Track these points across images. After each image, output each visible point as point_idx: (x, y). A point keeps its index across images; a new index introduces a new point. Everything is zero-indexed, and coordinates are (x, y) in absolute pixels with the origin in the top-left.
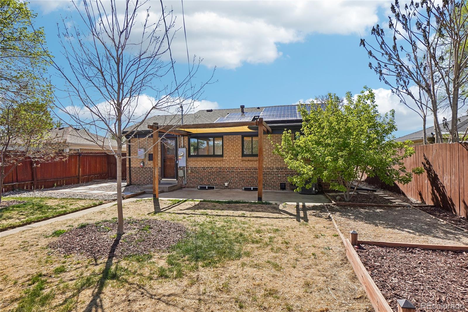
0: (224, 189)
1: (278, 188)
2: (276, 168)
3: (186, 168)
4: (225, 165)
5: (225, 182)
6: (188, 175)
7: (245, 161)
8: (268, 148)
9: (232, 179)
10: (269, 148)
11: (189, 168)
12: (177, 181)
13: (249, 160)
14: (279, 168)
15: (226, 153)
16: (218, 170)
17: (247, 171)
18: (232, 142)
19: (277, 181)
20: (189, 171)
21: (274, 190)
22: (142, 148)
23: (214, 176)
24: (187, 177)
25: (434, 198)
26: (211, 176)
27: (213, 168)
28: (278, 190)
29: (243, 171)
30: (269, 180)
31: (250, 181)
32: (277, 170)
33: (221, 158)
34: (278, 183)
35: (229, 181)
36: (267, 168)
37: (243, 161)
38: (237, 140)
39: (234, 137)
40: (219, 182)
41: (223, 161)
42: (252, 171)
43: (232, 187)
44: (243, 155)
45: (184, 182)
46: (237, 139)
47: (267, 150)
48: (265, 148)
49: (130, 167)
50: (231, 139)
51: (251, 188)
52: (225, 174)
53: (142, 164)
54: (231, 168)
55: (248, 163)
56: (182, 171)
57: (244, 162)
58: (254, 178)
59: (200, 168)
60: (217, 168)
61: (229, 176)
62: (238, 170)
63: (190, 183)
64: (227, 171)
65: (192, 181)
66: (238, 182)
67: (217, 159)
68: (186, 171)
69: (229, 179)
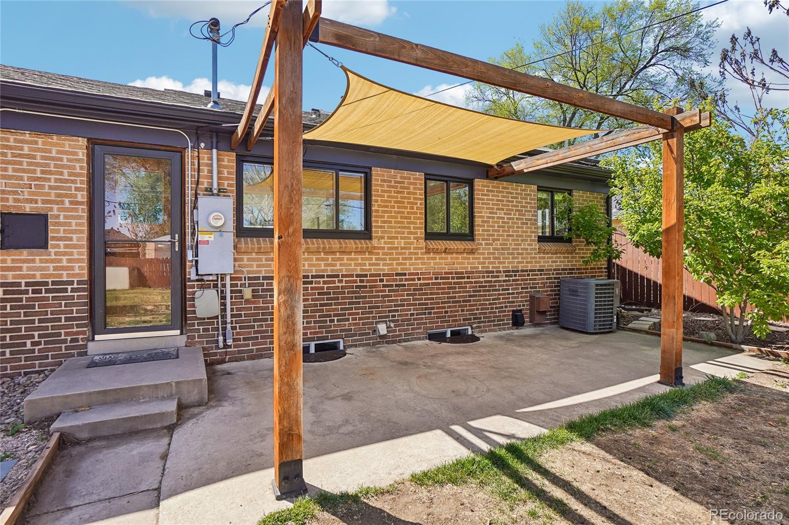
0: (374, 344)
1: (508, 324)
2: (504, 272)
3: (232, 279)
4: (378, 265)
5: (377, 323)
6: (238, 309)
7: (436, 252)
8: (488, 217)
9: (397, 311)
10: (490, 218)
11: (240, 279)
12: (184, 338)
13: (443, 251)
14: (509, 271)
15: (381, 227)
16: (356, 282)
17: (439, 284)
18: (398, 192)
19: (506, 307)
20: (248, 293)
21: (500, 330)
23: (340, 304)
24: (232, 316)
26: (331, 304)
27: (337, 276)
28: (508, 329)
29: (429, 284)
30: (490, 304)
31: (446, 312)
32: (506, 276)
33: (362, 244)
34: (509, 310)
35: (388, 317)
36: (487, 272)
37: (428, 251)
38: (412, 187)
39: (405, 178)
40: (358, 324)
41: (370, 253)
42: (450, 283)
43: (398, 336)
44: (430, 236)
45: (221, 338)
46: (411, 184)
47: (485, 222)
48: (480, 217)
50: (396, 182)
51: (445, 333)
52: (378, 296)
54: (397, 274)
55: (443, 258)
56: (213, 292)
57: (432, 255)
58: (457, 302)
60: (352, 276)
61: (389, 301)
62: (414, 280)
63: (245, 339)
64: (384, 286)
65: (255, 332)
66: (415, 319)
67: (351, 244)
68: (232, 292)
69: (390, 311)
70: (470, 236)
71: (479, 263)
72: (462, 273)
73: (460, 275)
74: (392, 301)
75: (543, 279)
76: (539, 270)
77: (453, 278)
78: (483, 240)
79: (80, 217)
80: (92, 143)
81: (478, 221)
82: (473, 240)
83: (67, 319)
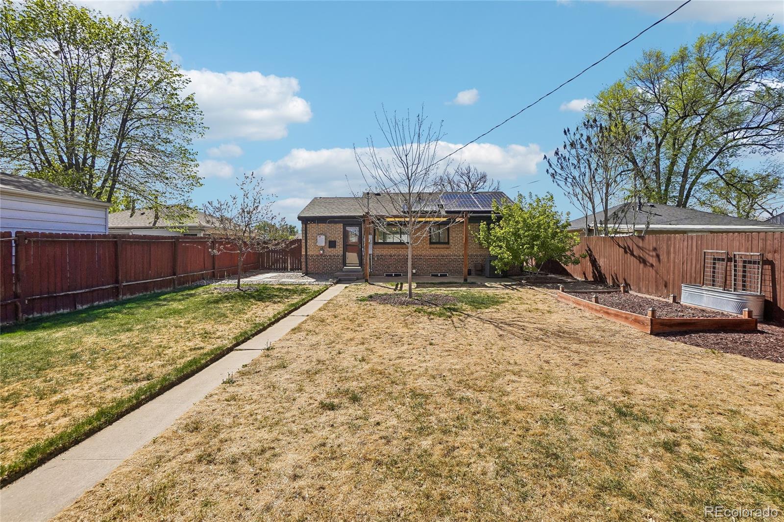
2: (462, 255)
3: (372, 255)
4: (413, 252)
5: (413, 269)
6: (374, 263)
9: (419, 266)
12: (362, 269)
13: (437, 248)
15: (414, 241)
17: (435, 258)
18: (420, 230)
22: (321, 234)
23: (401, 263)
25: (594, 276)
26: (398, 263)
27: (400, 255)
29: (431, 258)
30: (456, 266)
31: (437, 268)
35: (416, 268)
36: (454, 255)
43: (420, 274)
44: (431, 243)
47: (454, 238)
48: (452, 236)
49: (306, 255)
51: (438, 274)
52: (413, 262)
53: (321, 252)
54: (419, 255)
55: (436, 250)
57: (432, 249)
58: (442, 265)
59: (387, 255)
62: (425, 257)
63: (375, 271)
65: (378, 269)
66: (426, 269)
68: (372, 258)
70: (448, 243)
71: (451, 252)
73: (443, 256)
74: (418, 263)
75: (482, 258)
76: (479, 255)
77: (440, 257)
78: (453, 244)
79: (341, 241)
80: (344, 225)
81: (450, 238)
83: (339, 263)
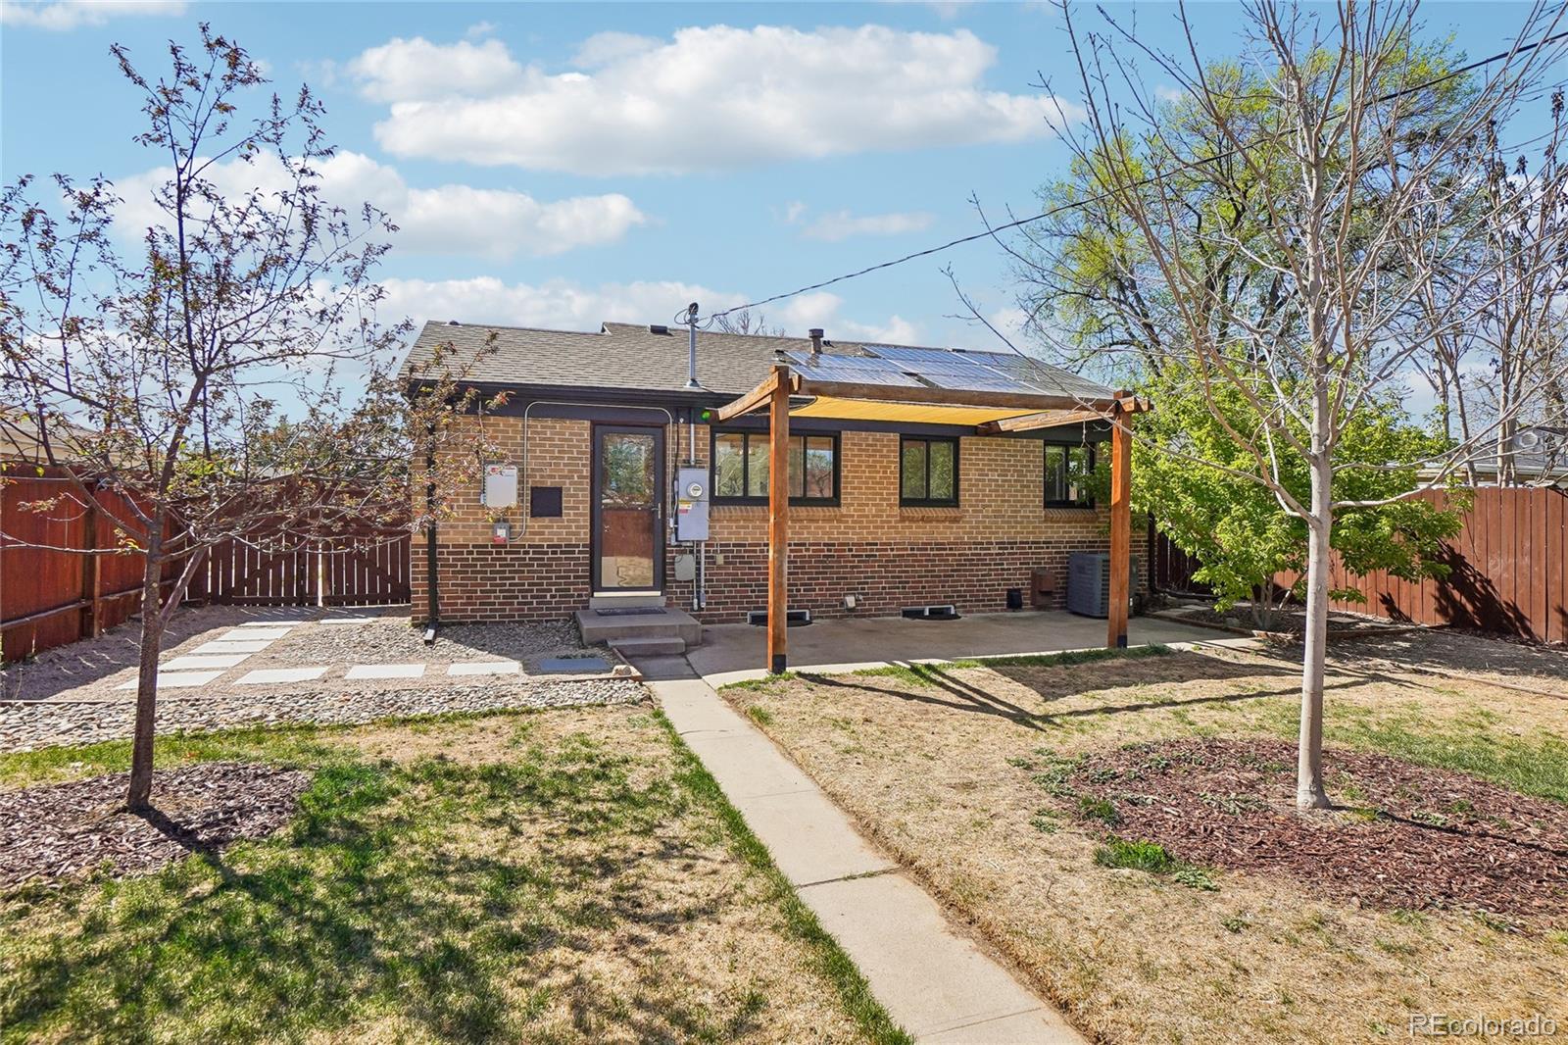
0: (842, 617)
1: (1002, 605)
2: (997, 543)
3: (706, 545)
4: (848, 533)
5: (845, 595)
6: (711, 574)
7: (912, 520)
8: (976, 480)
9: (867, 583)
10: (979, 480)
11: (712, 545)
12: (664, 599)
13: (921, 519)
14: (1004, 543)
15: (850, 493)
16: (823, 551)
17: (916, 555)
18: (870, 456)
19: (999, 585)
20: (720, 559)
21: (991, 611)
22: (503, 461)
23: (806, 573)
24: (706, 581)
26: (797, 573)
27: (804, 545)
28: (1002, 610)
29: (903, 555)
30: (978, 581)
31: (924, 587)
32: (1000, 548)
33: (829, 511)
34: (1002, 589)
35: (857, 589)
36: (974, 543)
37: (903, 519)
38: (885, 450)
39: (877, 440)
40: (825, 595)
41: (839, 521)
42: (929, 555)
43: (867, 610)
44: (904, 502)
45: (696, 601)
46: (884, 446)
47: (974, 485)
48: (967, 480)
50: (867, 445)
51: (923, 611)
52: (846, 567)
53: (502, 533)
54: (867, 544)
55: (920, 527)
56: (690, 557)
57: (907, 524)
58: (936, 576)
59: (759, 545)
60: (819, 544)
61: (858, 572)
62: (886, 550)
63: (716, 603)
64: (853, 556)
65: (725, 597)
66: (887, 593)
67: (819, 512)
68: (706, 557)
69: (859, 583)
70: (953, 502)
71: (964, 533)
72: (943, 544)
73: (940, 546)
74: (862, 572)
75: (1051, 553)
76: (1044, 543)
77: (932, 549)
78: (970, 506)
79: (584, 490)
80: (594, 424)
81: (963, 485)
82: (958, 506)
83: (575, 577)
